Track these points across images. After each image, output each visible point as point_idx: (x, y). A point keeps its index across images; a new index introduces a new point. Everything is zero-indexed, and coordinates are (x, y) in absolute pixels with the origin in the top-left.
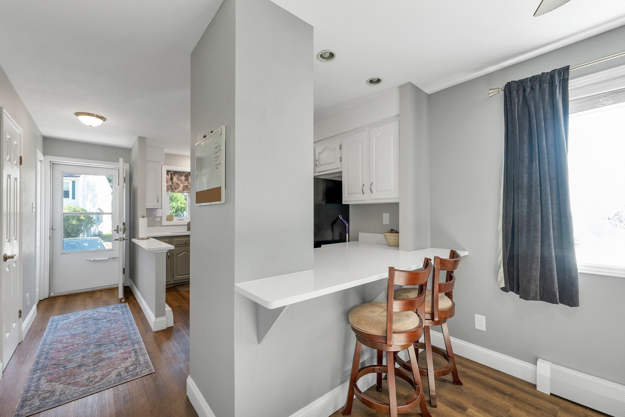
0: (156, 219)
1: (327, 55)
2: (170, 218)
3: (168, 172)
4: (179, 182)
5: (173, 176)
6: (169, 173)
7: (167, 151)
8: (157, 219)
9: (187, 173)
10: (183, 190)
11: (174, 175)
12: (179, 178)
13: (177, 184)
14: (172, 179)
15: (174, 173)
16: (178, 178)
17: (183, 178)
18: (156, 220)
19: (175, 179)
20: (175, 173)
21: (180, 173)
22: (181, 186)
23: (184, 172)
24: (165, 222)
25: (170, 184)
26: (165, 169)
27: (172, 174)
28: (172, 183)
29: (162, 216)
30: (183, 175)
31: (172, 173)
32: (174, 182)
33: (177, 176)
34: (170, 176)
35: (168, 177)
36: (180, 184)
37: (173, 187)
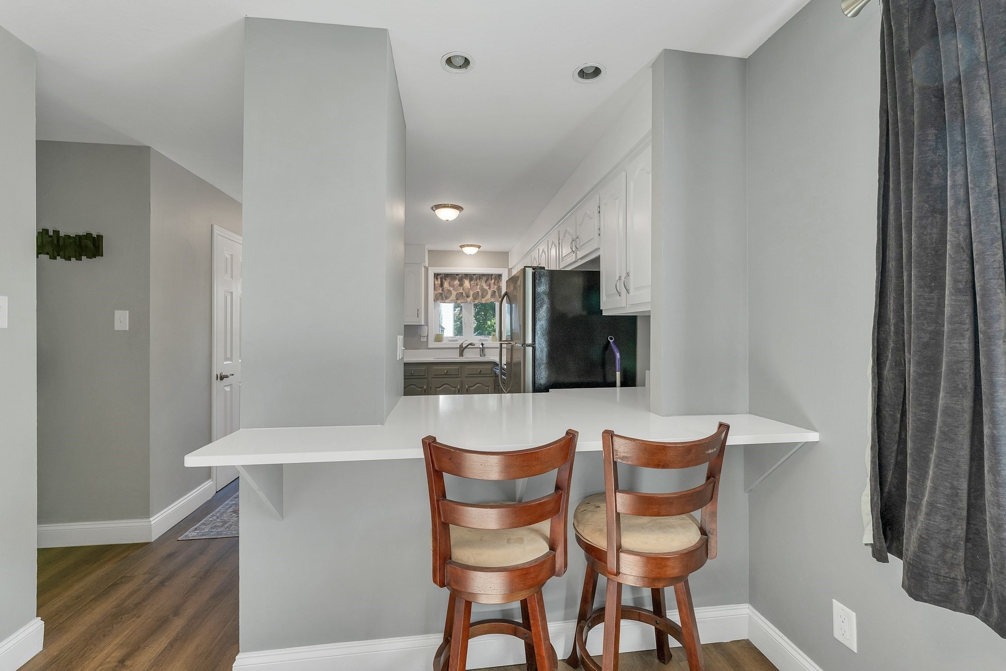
0: (422, 338)
1: (461, 62)
2: (439, 338)
3: (436, 276)
4: (452, 289)
5: (444, 280)
6: (439, 277)
7: (429, 247)
8: (422, 340)
9: (461, 275)
10: (457, 299)
11: (445, 279)
12: (451, 282)
13: (449, 291)
14: (442, 285)
15: (445, 277)
16: (449, 283)
17: (457, 282)
19: (446, 285)
20: (447, 276)
21: (453, 276)
22: (454, 293)
23: (457, 275)
24: (432, 344)
25: (440, 291)
26: (432, 272)
27: (441, 278)
28: (443, 290)
29: (428, 334)
30: (456, 279)
32: (445, 289)
33: (448, 280)
34: (439, 282)
35: (436, 283)
36: (453, 291)
37: (443, 296)
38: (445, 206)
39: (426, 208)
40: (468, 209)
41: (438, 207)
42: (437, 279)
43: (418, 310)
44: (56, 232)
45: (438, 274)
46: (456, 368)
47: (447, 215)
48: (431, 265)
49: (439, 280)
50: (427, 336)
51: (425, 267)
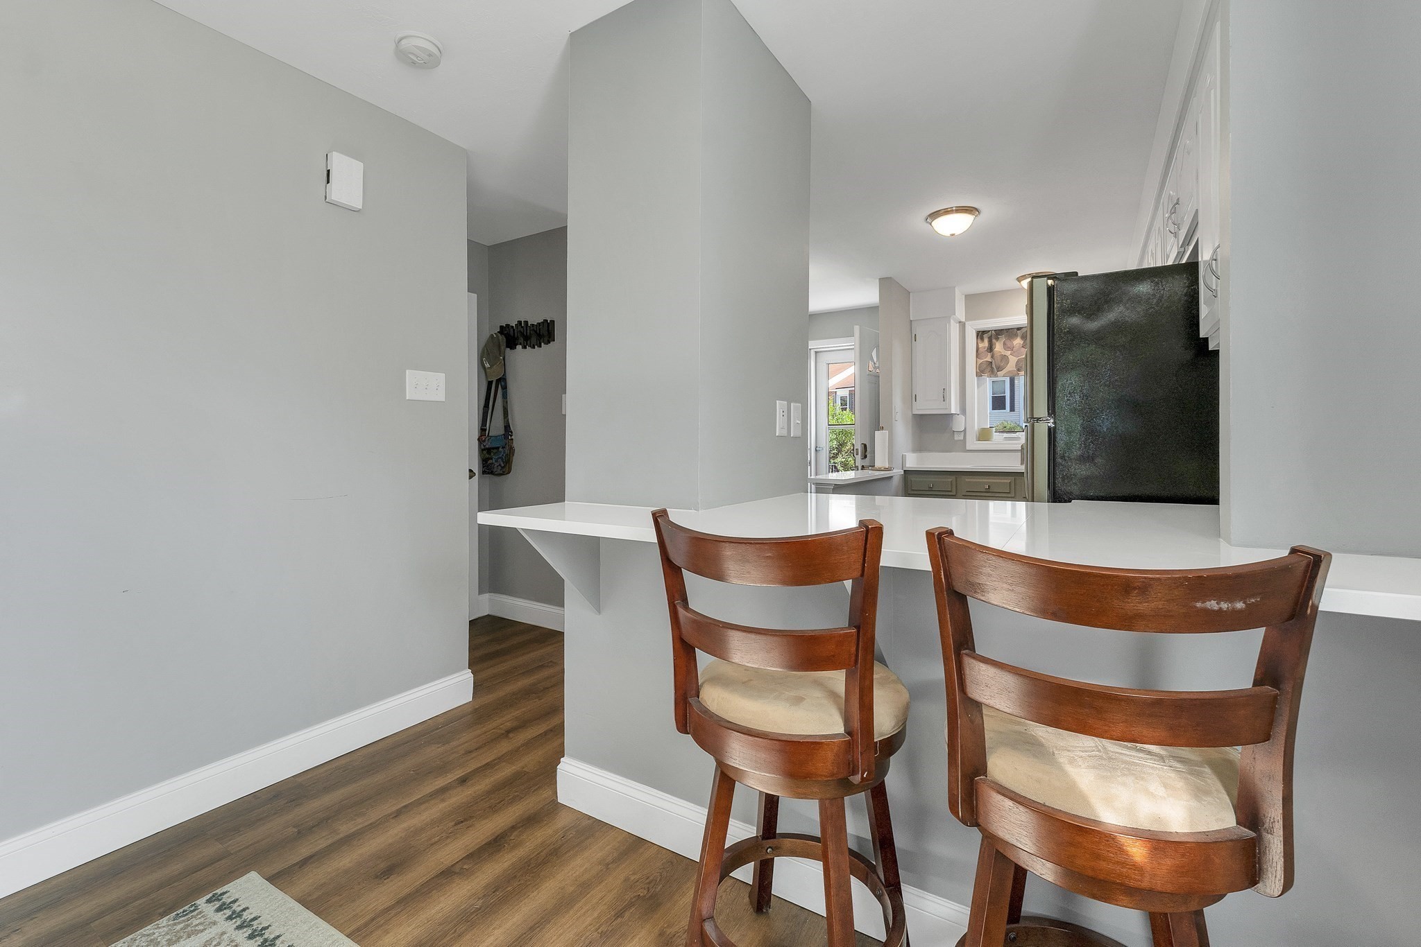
0: (955, 436)
2: (984, 435)
3: (981, 334)
4: (1008, 353)
5: (994, 341)
6: (985, 336)
7: (966, 289)
8: (957, 437)
10: (1018, 369)
11: (997, 339)
12: (1008, 343)
13: (1004, 357)
14: (991, 349)
15: (996, 334)
16: (1004, 344)
17: (1018, 342)
18: (955, 439)
19: (998, 347)
20: (999, 333)
21: (1008, 333)
22: (1013, 360)
23: (1019, 329)
24: (972, 443)
25: (989, 359)
26: (972, 329)
28: (992, 357)
29: (965, 428)
30: (1016, 335)
31: (991, 336)
32: (997, 355)
33: (1003, 339)
34: (986, 343)
35: (981, 345)
36: (1010, 357)
37: (994, 366)
38: (947, 212)
39: (916, 220)
40: (991, 210)
41: (935, 215)
42: (982, 339)
43: (944, 389)
44: (526, 322)
45: (984, 332)
46: (1005, 481)
47: (953, 226)
48: (970, 316)
49: (986, 341)
50: (965, 430)
51: (960, 322)
